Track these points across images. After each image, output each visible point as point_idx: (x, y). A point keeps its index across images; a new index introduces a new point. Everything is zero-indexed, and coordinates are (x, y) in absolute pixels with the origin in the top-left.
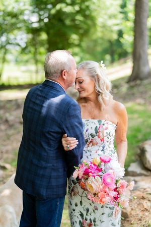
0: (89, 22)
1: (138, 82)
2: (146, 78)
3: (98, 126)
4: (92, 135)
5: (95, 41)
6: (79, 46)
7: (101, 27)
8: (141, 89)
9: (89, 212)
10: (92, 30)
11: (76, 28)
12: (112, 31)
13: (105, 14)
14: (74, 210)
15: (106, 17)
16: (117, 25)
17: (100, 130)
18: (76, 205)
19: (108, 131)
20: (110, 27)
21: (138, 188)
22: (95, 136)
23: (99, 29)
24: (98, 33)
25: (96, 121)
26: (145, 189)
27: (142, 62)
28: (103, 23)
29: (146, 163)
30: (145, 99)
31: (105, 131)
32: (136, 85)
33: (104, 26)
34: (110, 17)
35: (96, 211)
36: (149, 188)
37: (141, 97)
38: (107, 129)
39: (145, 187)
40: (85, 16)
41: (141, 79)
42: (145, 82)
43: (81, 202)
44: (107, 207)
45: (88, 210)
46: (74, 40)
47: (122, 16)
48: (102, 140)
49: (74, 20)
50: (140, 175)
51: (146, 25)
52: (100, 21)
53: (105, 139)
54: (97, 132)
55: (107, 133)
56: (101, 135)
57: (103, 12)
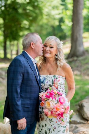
0: (37, 11)
1: (75, 58)
2: (82, 55)
3: (54, 79)
4: (50, 85)
5: (42, 26)
6: (29, 29)
7: (46, 15)
8: (77, 64)
9: (51, 131)
10: (40, 18)
11: (26, 15)
12: (55, 19)
13: (50, 6)
14: (42, 130)
15: (50, 8)
16: (59, 14)
17: (55, 82)
18: (43, 127)
19: (60, 82)
20: (53, 16)
21: (79, 132)
22: (52, 86)
23: (45, 17)
24: (44, 20)
25: (52, 76)
26: (84, 132)
27: (78, 43)
28: (47, 12)
29: (84, 115)
30: (80, 71)
31: (58, 83)
32: (73, 61)
33: (48, 15)
34: (54, 8)
35: (55, 130)
36: (87, 131)
37: (77, 70)
38: (59, 81)
39: (84, 131)
40: (34, 7)
41: (77, 57)
42: (81, 58)
43: (46, 124)
44: (62, 127)
45: (50, 130)
46: (25, 24)
47: (62, 7)
48: (57, 88)
49: (25, 9)
50: (80, 123)
51: (82, 14)
52: (45, 11)
53: (59, 87)
54: (53, 83)
55: (59, 83)
56: (56, 85)
57: (48, 4)
